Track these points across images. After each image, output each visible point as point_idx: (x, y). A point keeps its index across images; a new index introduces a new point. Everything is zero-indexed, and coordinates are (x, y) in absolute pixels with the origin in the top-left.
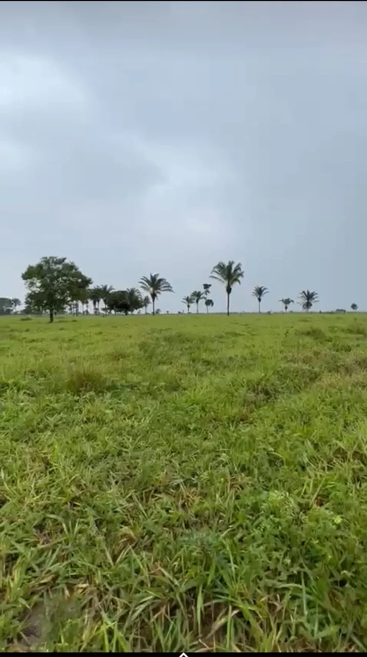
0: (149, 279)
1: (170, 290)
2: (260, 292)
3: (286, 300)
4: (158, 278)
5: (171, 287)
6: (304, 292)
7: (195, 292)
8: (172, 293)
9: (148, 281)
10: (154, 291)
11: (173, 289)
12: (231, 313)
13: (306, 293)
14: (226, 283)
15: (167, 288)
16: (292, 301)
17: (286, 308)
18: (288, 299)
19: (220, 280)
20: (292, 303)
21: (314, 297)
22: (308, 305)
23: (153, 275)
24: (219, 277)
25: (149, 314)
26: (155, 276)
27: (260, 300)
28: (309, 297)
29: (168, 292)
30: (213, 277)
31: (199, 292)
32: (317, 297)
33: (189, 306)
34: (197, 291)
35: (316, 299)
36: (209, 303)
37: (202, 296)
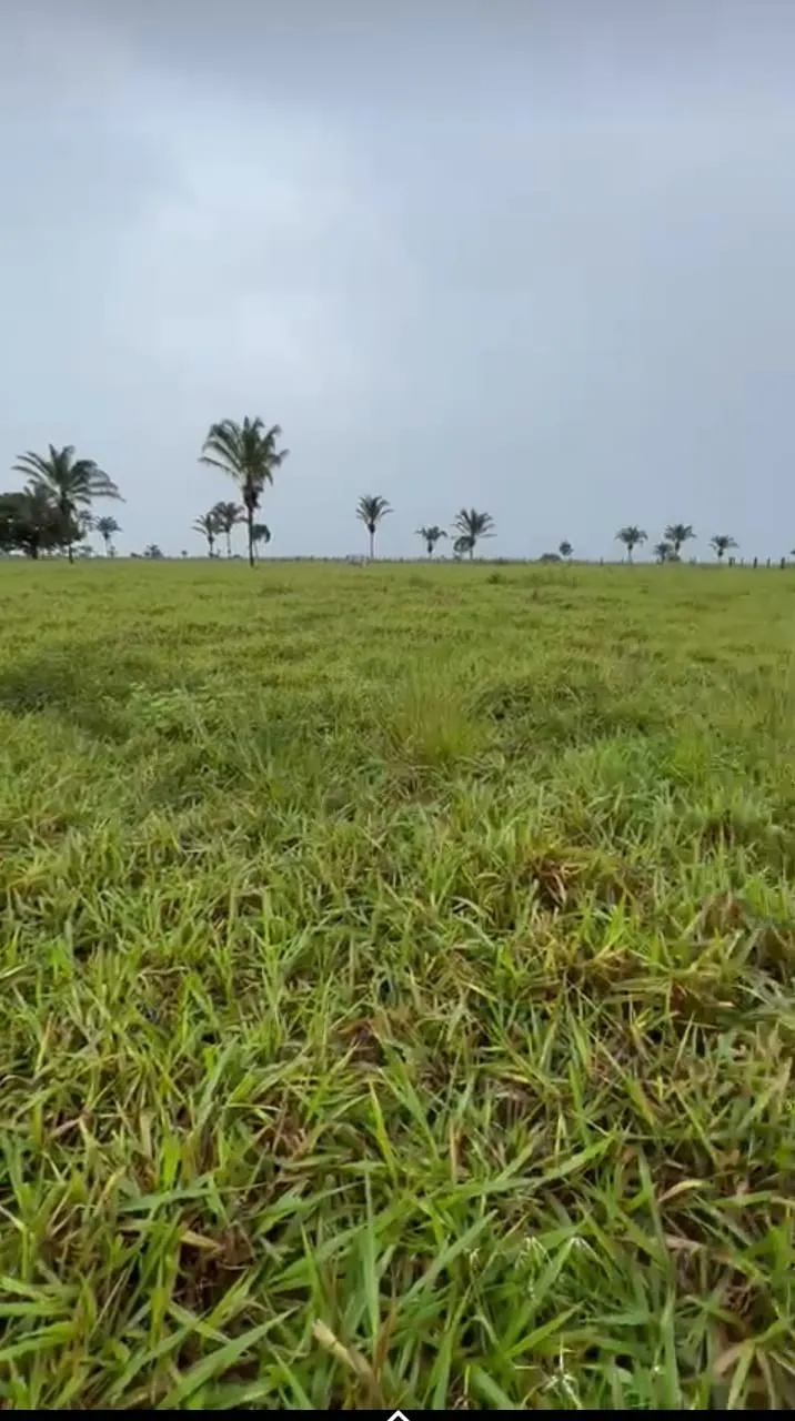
0: (48, 459)
1: (109, 494)
2: (372, 509)
3: (430, 531)
4: (73, 461)
5: (112, 485)
6: (464, 513)
7: (222, 504)
8: (116, 502)
9: (44, 466)
10: (63, 494)
11: (120, 491)
13: (470, 517)
14: (242, 480)
15: (104, 489)
16: (444, 533)
17: (430, 549)
18: (436, 529)
19: (227, 469)
20: (442, 538)
21: (485, 525)
22: (468, 543)
23: (59, 451)
24: (222, 460)
26: (66, 450)
27: (372, 528)
28: (476, 523)
29: (106, 499)
30: (208, 460)
31: (231, 505)
32: (491, 526)
33: (211, 540)
34: (227, 504)
35: (488, 532)
36: (258, 532)
37: (239, 515)
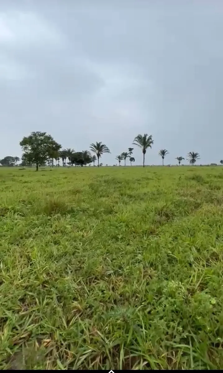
0: (96, 145)
1: (108, 152)
2: (163, 153)
3: (179, 158)
4: (101, 145)
5: (109, 150)
6: (190, 153)
7: (124, 153)
8: (109, 153)
9: (95, 146)
10: (99, 152)
11: (110, 151)
12: (146, 166)
13: (192, 153)
14: (143, 147)
15: (107, 151)
16: (184, 159)
17: (180, 163)
18: (181, 157)
19: (139, 146)
20: (183, 160)
21: (197, 156)
22: (193, 161)
23: (98, 143)
24: (138, 144)
25: (95, 166)
26: (100, 143)
27: (163, 158)
28: (194, 156)
29: (107, 153)
30: (134, 143)
31: (126, 153)
32: (199, 156)
33: (120, 162)
34: (125, 152)
35: (198, 157)
36: (132, 159)
37: (128, 155)
